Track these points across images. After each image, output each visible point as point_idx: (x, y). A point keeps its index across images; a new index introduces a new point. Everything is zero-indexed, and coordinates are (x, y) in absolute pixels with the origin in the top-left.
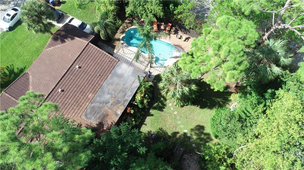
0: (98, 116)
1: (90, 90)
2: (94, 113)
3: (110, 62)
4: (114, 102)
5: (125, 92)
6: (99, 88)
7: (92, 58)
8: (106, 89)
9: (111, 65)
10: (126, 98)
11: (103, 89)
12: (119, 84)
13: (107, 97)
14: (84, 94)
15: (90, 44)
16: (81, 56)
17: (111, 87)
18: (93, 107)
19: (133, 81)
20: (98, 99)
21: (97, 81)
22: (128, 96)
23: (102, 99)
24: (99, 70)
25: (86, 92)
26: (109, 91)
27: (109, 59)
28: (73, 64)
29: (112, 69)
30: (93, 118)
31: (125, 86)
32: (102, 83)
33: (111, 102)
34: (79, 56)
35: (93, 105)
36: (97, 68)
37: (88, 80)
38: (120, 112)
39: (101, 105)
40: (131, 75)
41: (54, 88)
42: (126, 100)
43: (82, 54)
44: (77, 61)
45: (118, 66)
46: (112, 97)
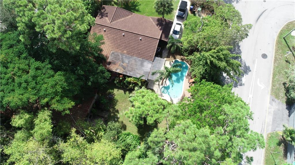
0: (114, 60)
1: (128, 51)
2: (115, 57)
3: (150, 56)
4: (124, 66)
5: (132, 71)
6: (131, 55)
7: (149, 45)
8: (131, 60)
9: (149, 58)
10: (128, 72)
11: (131, 57)
12: (136, 66)
13: (127, 61)
14: (125, 48)
15: (159, 40)
16: (148, 38)
17: (133, 62)
18: (119, 55)
19: (141, 73)
20: (124, 57)
21: (135, 52)
22: (129, 73)
23: (125, 59)
24: (143, 51)
25: (127, 49)
26: (130, 61)
27: (152, 55)
28: (141, 35)
29: (146, 58)
30: (112, 57)
31: (136, 70)
32: (135, 55)
33: (124, 64)
34: (148, 37)
35: (120, 55)
36: (143, 50)
37: (134, 47)
38: (118, 71)
39: (121, 59)
40: (144, 71)
41: (124, 31)
42: (127, 73)
43: (150, 38)
44: (144, 37)
45: (149, 62)
46: (127, 64)
